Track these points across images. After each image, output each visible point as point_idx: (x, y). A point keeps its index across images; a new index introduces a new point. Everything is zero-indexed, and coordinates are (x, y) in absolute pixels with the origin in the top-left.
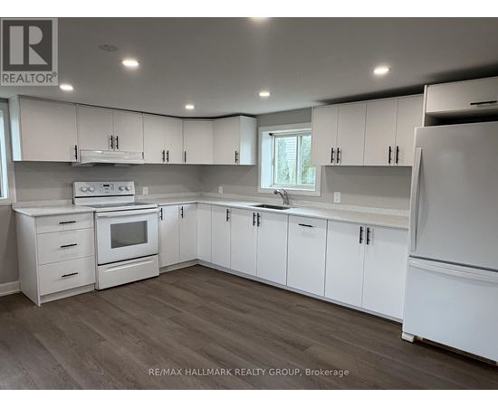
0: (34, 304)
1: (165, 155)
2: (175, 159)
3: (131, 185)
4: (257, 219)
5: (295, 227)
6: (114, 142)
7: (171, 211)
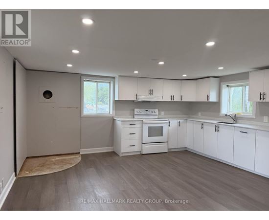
0: (119, 156)
1: (172, 97)
2: (177, 99)
3: (157, 110)
4: (217, 129)
5: (237, 133)
6: (151, 92)
7: (174, 123)
